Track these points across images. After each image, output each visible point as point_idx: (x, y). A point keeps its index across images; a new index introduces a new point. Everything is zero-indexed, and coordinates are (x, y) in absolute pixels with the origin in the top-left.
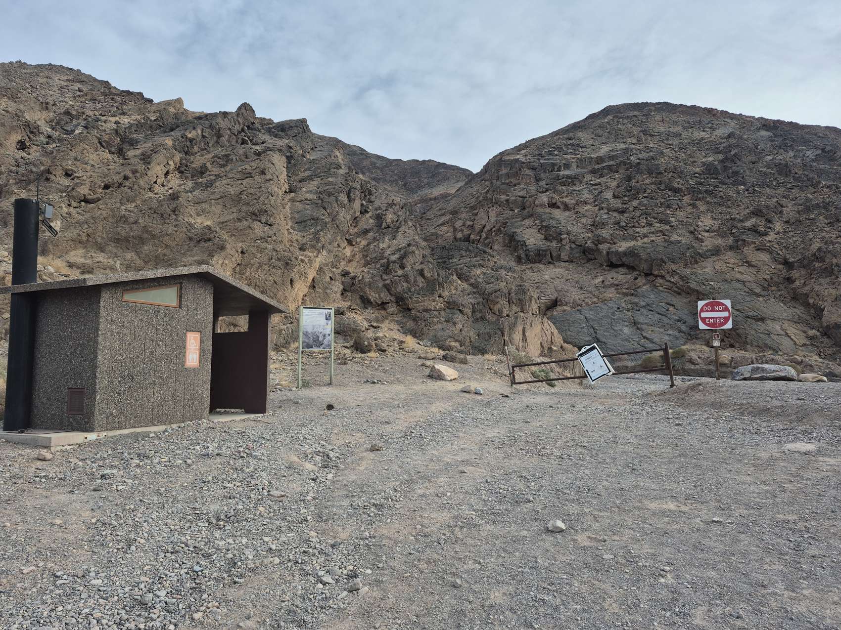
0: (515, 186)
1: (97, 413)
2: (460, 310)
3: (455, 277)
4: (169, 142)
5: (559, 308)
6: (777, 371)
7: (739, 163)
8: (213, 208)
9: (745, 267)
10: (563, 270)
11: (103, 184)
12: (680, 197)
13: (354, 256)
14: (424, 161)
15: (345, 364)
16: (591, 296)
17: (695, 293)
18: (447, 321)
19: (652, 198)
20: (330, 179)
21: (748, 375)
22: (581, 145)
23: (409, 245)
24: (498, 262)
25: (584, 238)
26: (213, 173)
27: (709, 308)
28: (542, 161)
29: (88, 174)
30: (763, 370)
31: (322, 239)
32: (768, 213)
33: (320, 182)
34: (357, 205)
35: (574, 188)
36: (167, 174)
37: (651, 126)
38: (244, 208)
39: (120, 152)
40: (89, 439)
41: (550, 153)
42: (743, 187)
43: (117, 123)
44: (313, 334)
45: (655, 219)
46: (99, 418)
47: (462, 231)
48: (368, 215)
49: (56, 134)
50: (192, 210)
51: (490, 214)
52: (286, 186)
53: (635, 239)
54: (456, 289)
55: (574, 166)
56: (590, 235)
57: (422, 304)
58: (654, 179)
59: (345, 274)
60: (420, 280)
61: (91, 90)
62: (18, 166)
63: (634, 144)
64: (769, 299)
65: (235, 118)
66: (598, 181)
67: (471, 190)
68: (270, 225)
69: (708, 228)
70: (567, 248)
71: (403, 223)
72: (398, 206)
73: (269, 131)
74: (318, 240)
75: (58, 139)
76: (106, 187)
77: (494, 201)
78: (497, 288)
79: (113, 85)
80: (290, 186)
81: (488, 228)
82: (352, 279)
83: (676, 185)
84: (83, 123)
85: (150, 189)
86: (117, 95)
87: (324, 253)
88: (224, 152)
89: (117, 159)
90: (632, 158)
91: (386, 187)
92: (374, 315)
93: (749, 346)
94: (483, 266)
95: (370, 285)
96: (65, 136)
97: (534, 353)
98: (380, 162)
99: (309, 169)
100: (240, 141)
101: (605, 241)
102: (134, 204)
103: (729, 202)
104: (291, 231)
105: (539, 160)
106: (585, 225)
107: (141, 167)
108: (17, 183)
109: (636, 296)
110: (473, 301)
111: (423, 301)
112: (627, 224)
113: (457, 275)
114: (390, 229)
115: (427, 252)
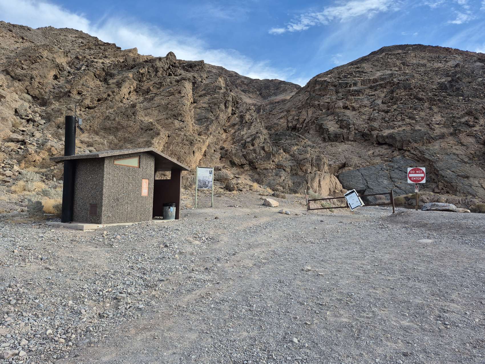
0: (324, 96)
1: (103, 216)
2: (284, 169)
3: (282, 151)
4: (131, 75)
5: (346, 168)
6: (445, 206)
7: (460, 83)
8: (154, 112)
9: (459, 146)
10: (350, 146)
11: (97, 99)
12: (422, 103)
13: (227, 138)
14: (272, 80)
15: (220, 197)
16: (366, 161)
17: (428, 161)
18: (276, 175)
19: (405, 104)
20: (215, 95)
21: (429, 208)
22: (364, 71)
23: (257, 133)
24: (307, 143)
25: (363, 127)
26: (153, 92)
27: (414, 172)
28: (340, 82)
29: (89, 93)
30: (437, 206)
31: (210, 129)
32: (476, 114)
33: (210, 97)
34: (230, 110)
35: (359, 97)
36: (130, 93)
37: (408, 60)
38: (170, 112)
39: (105, 81)
40: (99, 227)
41: (345, 77)
42: (462, 98)
43: (103, 63)
44: (203, 181)
45: (406, 116)
46: (104, 218)
47: (292, 122)
48: (235, 116)
49: (72, 71)
50: (142, 113)
51: (309, 112)
52: (192, 100)
53: (393, 128)
54: (282, 157)
55: (359, 84)
56: (367, 126)
57: (263, 165)
58: (407, 92)
59: (222, 148)
60: (262, 152)
61: (88, 42)
62: (54, 89)
63: (396, 71)
64: (473, 165)
65: (165, 61)
66: (373, 93)
67: (299, 97)
68: (183, 122)
69: (438, 122)
70: (353, 133)
71: (255, 120)
72: (252, 111)
73: (183, 68)
74: (208, 130)
75: (74, 74)
76: (99, 100)
77: (311, 104)
78: (305, 157)
79: (99, 39)
80: (194, 99)
81: (307, 121)
82: (226, 151)
83: (420, 96)
84: (86, 64)
85: (121, 101)
86: (102, 45)
87: (211, 137)
88: (159, 81)
89: (104, 85)
90: (395, 80)
91: (249, 95)
92: (237, 171)
93: (458, 193)
94: (298, 145)
95: (235, 155)
96: (77, 71)
97: (325, 194)
98: (247, 81)
99: (204, 90)
100: (168, 74)
101: (375, 129)
102: (113, 110)
103: (452, 107)
104: (194, 124)
105: (338, 80)
106: (364, 120)
107: (116, 90)
108: (54, 98)
109: (392, 162)
110: (291, 164)
111: (264, 164)
112: (389, 119)
113: (283, 150)
114: (247, 124)
115: (267, 137)
